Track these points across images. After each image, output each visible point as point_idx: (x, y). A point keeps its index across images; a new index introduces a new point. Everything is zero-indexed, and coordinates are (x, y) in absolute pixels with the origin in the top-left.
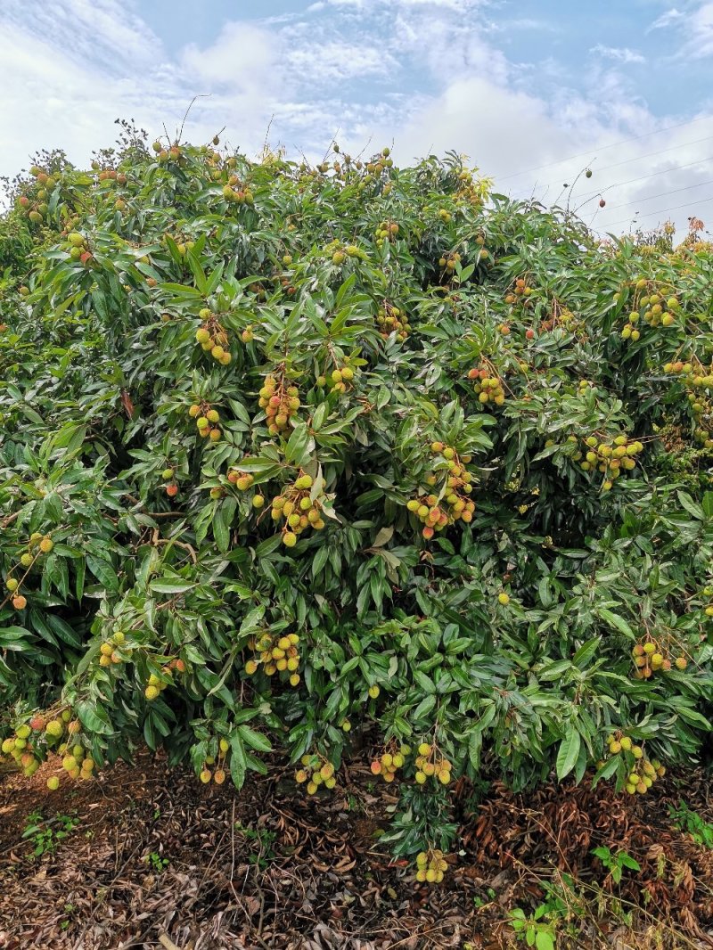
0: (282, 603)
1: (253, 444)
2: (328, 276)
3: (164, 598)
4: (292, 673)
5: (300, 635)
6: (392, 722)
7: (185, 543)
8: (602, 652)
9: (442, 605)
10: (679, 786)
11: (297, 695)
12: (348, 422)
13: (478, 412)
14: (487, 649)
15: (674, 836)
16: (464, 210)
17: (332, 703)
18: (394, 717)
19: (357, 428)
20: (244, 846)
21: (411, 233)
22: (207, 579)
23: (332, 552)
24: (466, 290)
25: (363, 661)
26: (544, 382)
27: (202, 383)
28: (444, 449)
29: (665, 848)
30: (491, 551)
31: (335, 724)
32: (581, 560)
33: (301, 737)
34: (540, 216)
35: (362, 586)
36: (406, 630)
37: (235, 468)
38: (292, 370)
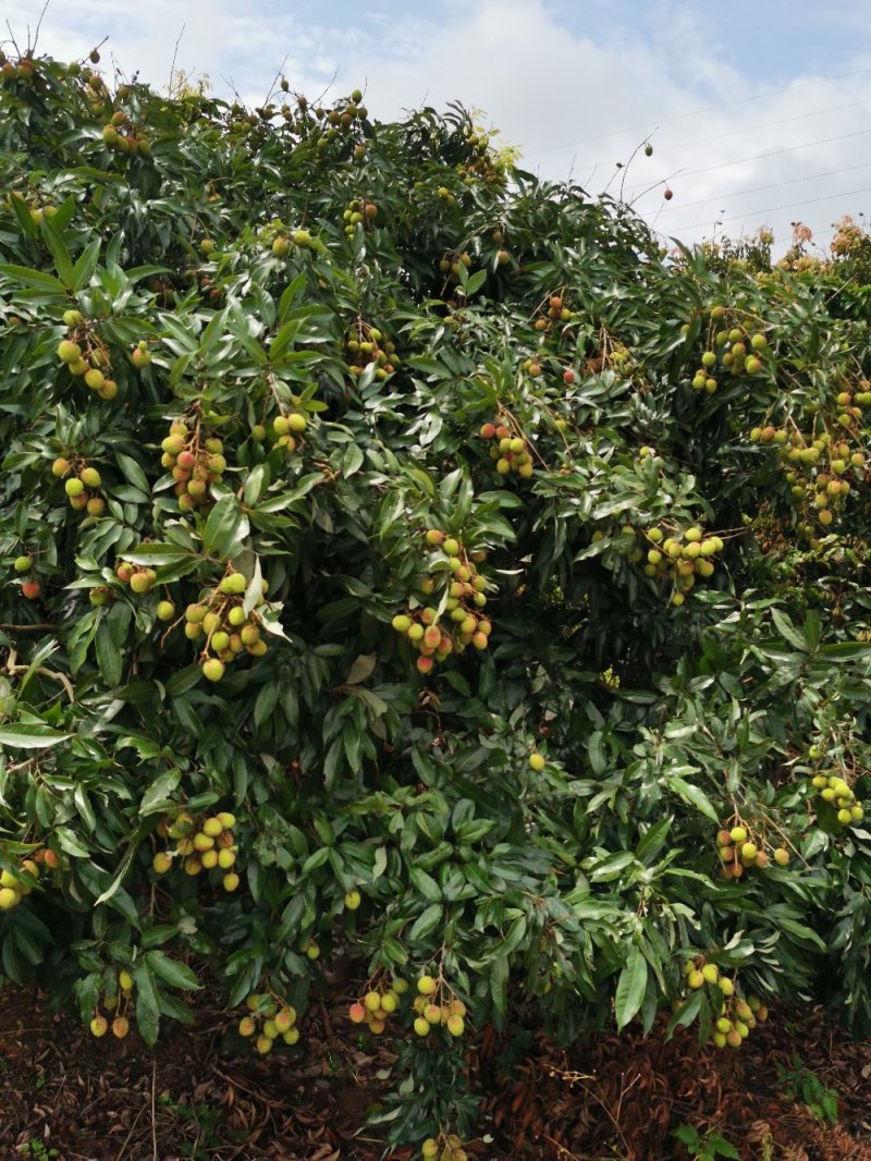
0: (208, 767)
1: (155, 523)
2: (266, 273)
3: (22, 755)
4: (228, 871)
5: (237, 815)
6: (379, 946)
7: (56, 671)
8: (675, 840)
9: (451, 770)
10: (792, 1035)
11: (238, 905)
12: (299, 495)
13: (495, 488)
14: (515, 836)
15: (785, 1107)
16: (474, 191)
17: (291, 916)
18: (382, 937)
19: (315, 506)
20: (174, 1129)
21: (398, 220)
22: (90, 727)
23: (284, 690)
24: (479, 308)
25: (335, 855)
26: (589, 447)
27: (71, 426)
28: (444, 540)
29: (772, 1126)
30: (519, 693)
31: (295, 947)
32: (647, 706)
33: (243, 968)
34: (582, 207)
35: (331, 741)
36: (396, 807)
37: (127, 558)
38: (212, 413)
